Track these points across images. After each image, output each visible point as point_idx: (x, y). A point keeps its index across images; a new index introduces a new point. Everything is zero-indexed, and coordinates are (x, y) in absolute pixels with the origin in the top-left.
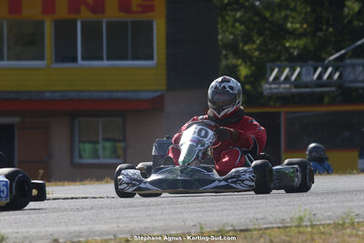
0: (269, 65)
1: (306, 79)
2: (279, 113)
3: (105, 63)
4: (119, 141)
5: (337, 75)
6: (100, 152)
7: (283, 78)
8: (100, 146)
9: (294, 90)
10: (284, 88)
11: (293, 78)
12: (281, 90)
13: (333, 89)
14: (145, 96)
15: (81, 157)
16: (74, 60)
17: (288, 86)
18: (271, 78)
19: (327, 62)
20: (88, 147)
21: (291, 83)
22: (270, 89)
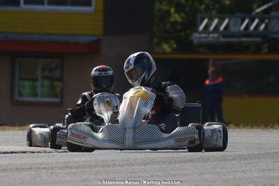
0: (199, 16)
1: (233, 29)
2: (208, 60)
3: (47, 7)
4: (57, 80)
5: (262, 27)
6: (39, 91)
7: (212, 28)
8: (38, 84)
9: (222, 39)
10: (213, 38)
11: (222, 28)
12: (210, 39)
13: (258, 39)
14: (83, 39)
15: (20, 94)
16: (17, 4)
17: (216, 35)
18: (201, 28)
19: (253, 14)
20: (27, 84)
21: (219, 33)
22: (200, 38)
